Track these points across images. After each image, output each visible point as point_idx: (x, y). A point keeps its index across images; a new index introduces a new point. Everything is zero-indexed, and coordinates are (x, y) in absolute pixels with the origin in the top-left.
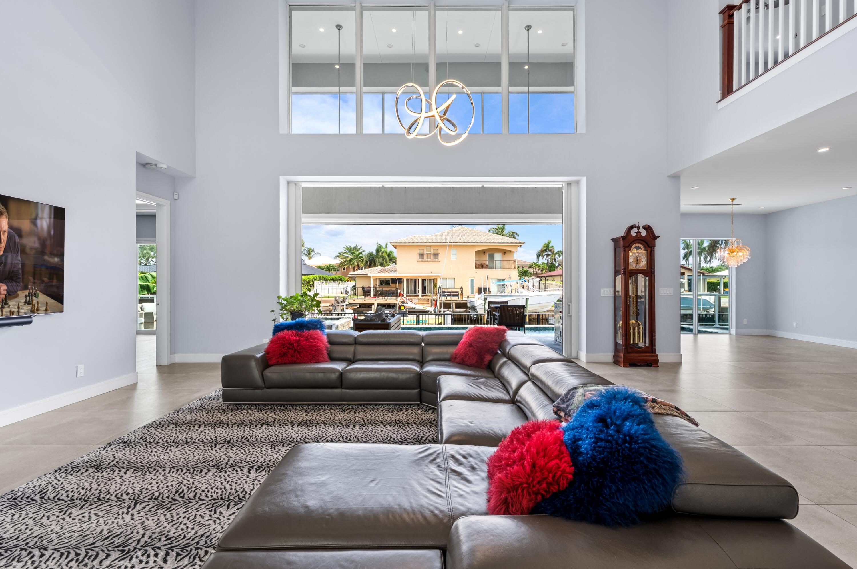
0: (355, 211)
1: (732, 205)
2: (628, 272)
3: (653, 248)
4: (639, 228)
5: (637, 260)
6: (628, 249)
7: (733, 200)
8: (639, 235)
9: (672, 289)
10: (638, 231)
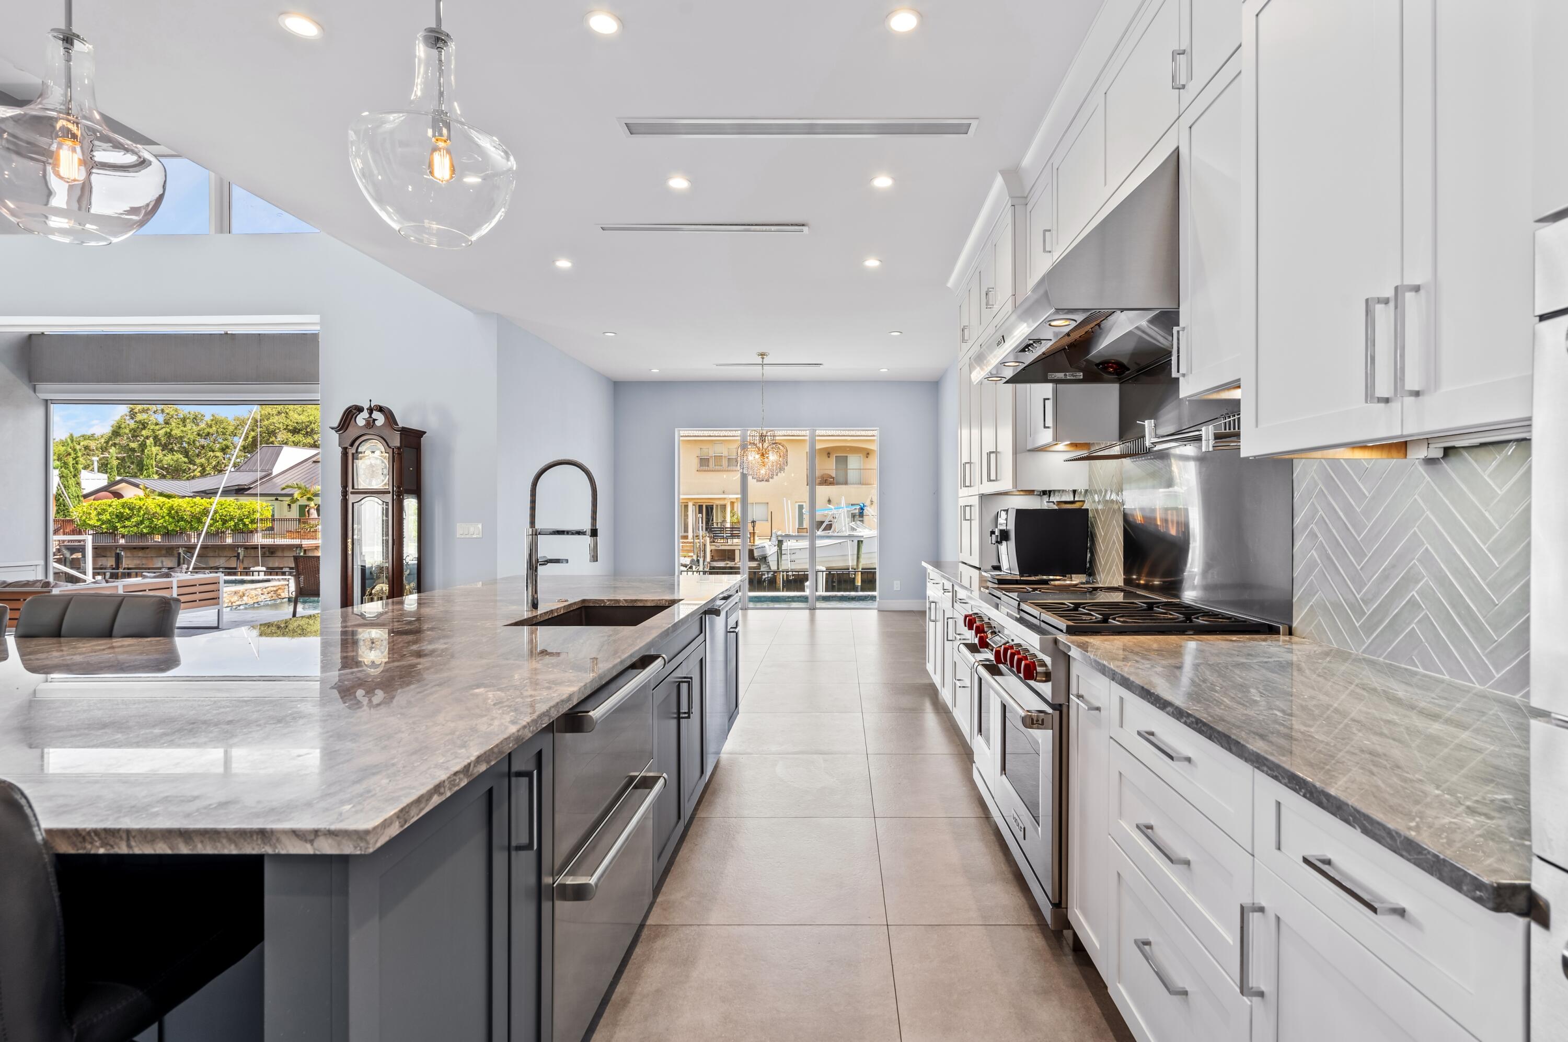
0: (164, 380)
1: (763, 365)
2: (352, 493)
3: (399, 448)
4: (371, 411)
5: (373, 471)
6: (352, 451)
7: (762, 355)
8: (371, 423)
9: (480, 526)
10: (370, 417)
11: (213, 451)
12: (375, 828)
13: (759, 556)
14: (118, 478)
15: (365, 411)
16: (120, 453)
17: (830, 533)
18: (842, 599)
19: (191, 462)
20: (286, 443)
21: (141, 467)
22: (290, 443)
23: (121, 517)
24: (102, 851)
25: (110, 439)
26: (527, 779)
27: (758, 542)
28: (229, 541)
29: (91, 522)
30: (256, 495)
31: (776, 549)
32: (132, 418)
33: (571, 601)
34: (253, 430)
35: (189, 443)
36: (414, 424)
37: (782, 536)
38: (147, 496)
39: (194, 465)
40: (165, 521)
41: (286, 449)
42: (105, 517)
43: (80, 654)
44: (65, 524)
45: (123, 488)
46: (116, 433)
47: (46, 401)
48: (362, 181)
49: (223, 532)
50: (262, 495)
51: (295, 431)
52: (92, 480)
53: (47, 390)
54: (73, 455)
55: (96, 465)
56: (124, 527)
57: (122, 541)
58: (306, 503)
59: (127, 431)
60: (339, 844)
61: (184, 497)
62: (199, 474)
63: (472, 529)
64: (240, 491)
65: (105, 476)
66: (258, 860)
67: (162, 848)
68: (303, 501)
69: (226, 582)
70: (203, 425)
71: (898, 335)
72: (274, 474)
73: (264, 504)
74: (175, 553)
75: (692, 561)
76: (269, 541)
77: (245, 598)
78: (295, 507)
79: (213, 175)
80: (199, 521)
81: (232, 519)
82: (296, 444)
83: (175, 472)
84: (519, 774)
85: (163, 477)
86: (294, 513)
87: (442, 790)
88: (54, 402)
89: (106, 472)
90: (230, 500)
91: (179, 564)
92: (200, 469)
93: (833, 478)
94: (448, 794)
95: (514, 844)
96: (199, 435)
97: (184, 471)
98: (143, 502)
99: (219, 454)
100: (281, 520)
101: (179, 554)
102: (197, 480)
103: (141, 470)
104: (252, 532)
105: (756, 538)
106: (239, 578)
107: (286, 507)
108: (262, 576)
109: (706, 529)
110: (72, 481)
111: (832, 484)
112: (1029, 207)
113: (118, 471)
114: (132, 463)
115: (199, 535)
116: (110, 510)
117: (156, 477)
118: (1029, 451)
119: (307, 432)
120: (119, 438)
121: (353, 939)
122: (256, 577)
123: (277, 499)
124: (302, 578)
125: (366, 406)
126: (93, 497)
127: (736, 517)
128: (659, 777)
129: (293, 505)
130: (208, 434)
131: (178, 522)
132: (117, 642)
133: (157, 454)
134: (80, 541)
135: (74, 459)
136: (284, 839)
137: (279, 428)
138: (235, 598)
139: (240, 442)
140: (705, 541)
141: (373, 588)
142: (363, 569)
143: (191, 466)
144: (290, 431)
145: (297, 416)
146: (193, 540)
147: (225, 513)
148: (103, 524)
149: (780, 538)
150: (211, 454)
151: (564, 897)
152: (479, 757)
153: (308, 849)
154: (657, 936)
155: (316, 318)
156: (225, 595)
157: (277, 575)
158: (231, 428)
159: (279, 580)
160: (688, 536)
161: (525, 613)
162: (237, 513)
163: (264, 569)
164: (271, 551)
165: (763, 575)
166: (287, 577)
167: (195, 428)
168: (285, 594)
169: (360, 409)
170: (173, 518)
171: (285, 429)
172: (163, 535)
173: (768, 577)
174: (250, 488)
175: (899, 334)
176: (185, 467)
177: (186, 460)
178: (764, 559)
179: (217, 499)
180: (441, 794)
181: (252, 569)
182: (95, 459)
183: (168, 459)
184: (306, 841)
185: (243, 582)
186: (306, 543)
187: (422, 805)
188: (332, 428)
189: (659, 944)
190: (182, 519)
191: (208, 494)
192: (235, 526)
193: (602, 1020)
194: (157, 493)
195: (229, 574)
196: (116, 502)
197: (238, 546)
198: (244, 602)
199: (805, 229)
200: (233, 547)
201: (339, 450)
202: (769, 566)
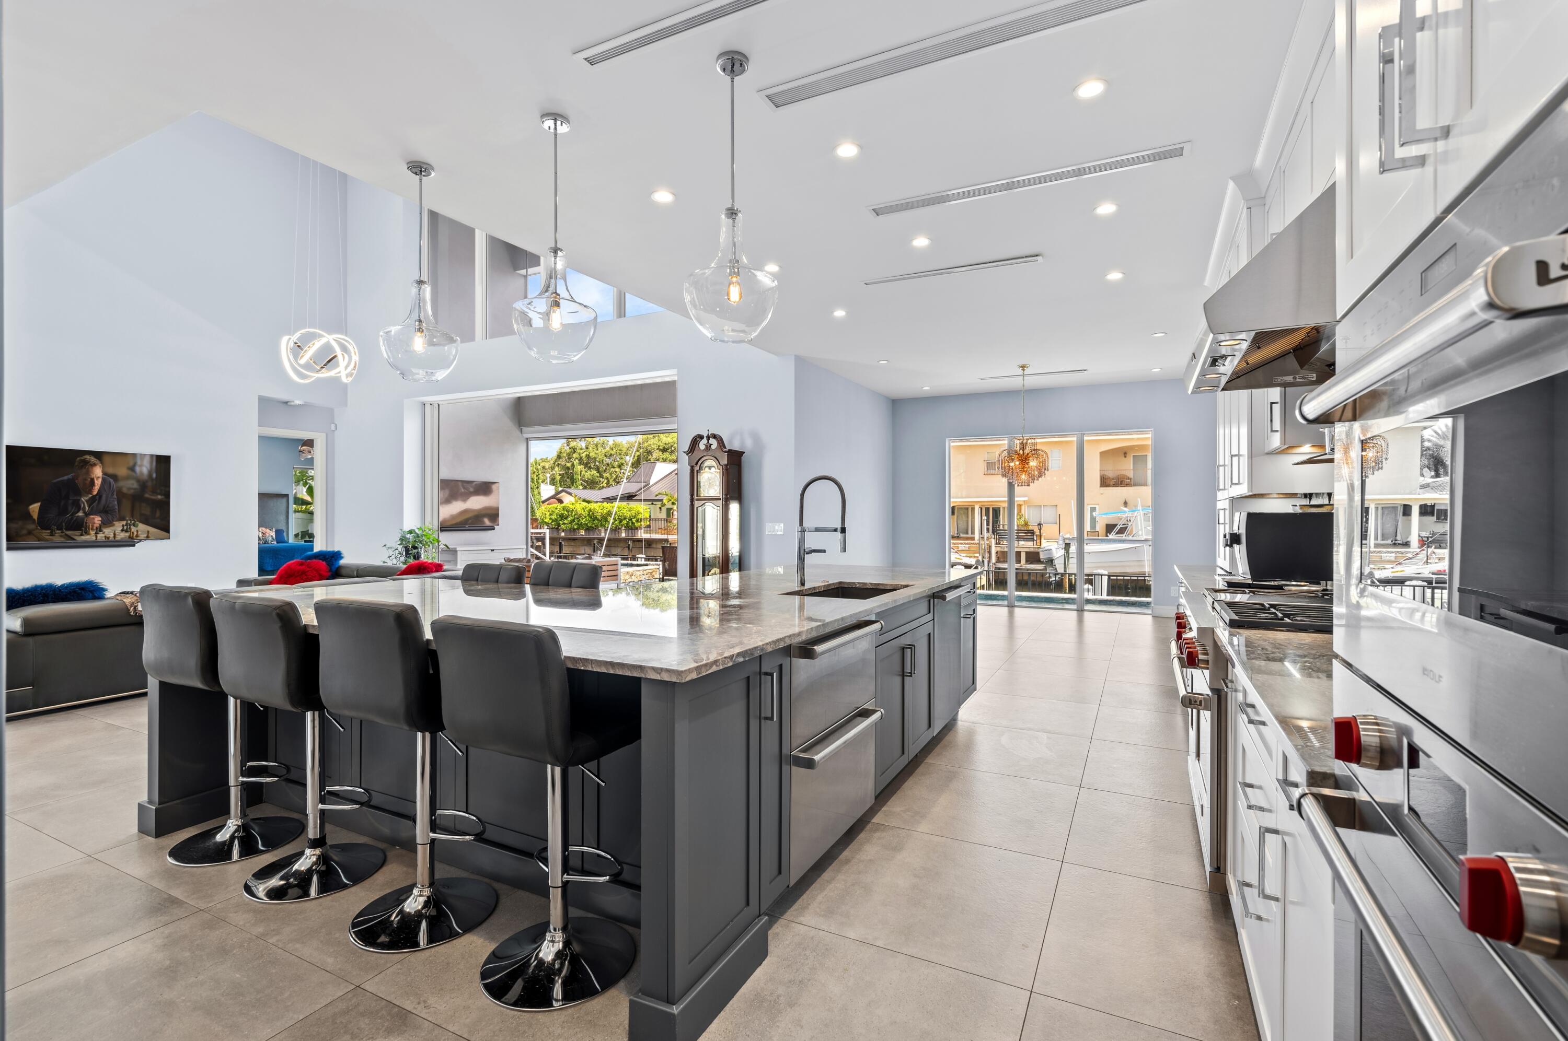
1: (1023, 376)
2: (697, 500)
3: (726, 465)
4: (708, 438)
5: (710, 483)
6: (697, 468)
7: (1023, 367)
8: (708, 447)
9: (782, 525)
10: (708, 443)
11: (614, 468)
12: (685, 671)
13: (1045, 559)
14: (560, 489)
15: (705, 438)
16: (561, 471)
17: (1123, 536)
18: (1121, 603)
19: (601, 476)
20: (658, 460)
21: (573, 481)
22: (661, 460)
23: (562, 517)
24: (582, 668)
25: (556, 461)
26: (770, 677)
27: (1045, 544)
28: (623, 535)
29: (546, 520)
30: (640, 500)
31: (1062, 552)
32: (568, 445)
33: (831, 582)
34: (638, 451)
35: (599, 462)
36: (736, 446)
37: (1069, 539)
38: (576, 501)
39: (603, 478)
40: (586, 520)
41: (659, 466)
42: (554, 517)
43: (559, 594)
44: (535, 522)
45: (564, 496)
46: (559, 457)
47: (527, 439)
48: (691, 311)
49: (620, 529)
50: (645, 500)
51: (664, 450)
52: (547, 491)
53: (529, 432)
54: (536, 473)
55: (548, 480)
56: (564, 524)
57: (563, 534)
58: (671, 506)
59: (565, 455)
60: (671, 676)
61: (597, 502)
62: (605, 485)
63: (776, 527)
64: (629, 497)
65: (554, 487)
66: (639, 680)
67: (603, 670)
68: (669, 505)
69: (623, 565)
70: (608, 449)
71: (1162, 337)
72: (651, 484)
73: (645, 507)
74: (592, 543)
75: (978, 561)
76: (647, 536)
77: (633, 577)
78: (664, 509)
79: (615, 289)
80: (606, 520)
81: (625, 519)
82: (665, 460)
83: (591, 484)
84: (767, 674)
85: (585, 487)
86: (663, 515)
87: (718, 664)
88: (531, 439)
89: (554, 485)
90: (624, 504)
91: (594, 551)
92: (606, 481)
93: (1131, 479)
94: (722, 668)
95: (763, 715)
96: (605, 456)
97: (597, 483)
98: (574, 506)
99: (617, 470)
100: (655, 520)
101: (594, 544)
102: (604, 490)
103: (573, 483)
104: (637, 529)
105: (1043, 541)
106: (629, 562)
107: (658, 510)
108: (643, 562)
109: (993, 532)
110: (536, 491)
111: (1127, 485)
112: (1267, 207)
113: (560, 484)
114: (568, 478)
115: (606, 530)
116: (557, 511)
117: (581, 487)
118: (1268, 454)
119: (672, 451)
120: (561, 460)
121: (676, 726)
122: (639, 562)
123: (652, 504)
124: (667, 563)
125: (705, 435)
126: (547, 503)
127: (1023, 519)
128: (876, 711)
129: (662, 508)
130: (611, 455)
131: (594, 520)
132: (573, 590)
133: (581, 471)
134: (540, 533)
135: (537, 476)
136: (649, 671)
137: (653, 449)
138: (627, 577)
139: (629, 459)
140: (991, 542)
141: (710, 571)
142: (704, 559)
143: (601, 479)
144: (661, 450)
145: (666, 439)
146: (603, 534)
147: (621, 514)
148: (552, 522)
149: (1067, 541)
150: (613, 469)
151: (799, 765)
152: (738, 653)
153: (658, 677)
154: (877, 830)
155: (674, 371)
156: (622, 574)
157: (652, 561)
158: (624, 450)
159: (653, 565)
160: (974, 538)
161: (796, 587)
162: (628, 514)
163: (644, 556)
164: (650, 543)
165: (1050, 577)
166: (658, 563)
167: (604, 451)
168: (657, 576)
169: (701, 437)
170: (591, 518)
171: (658, 449)
172: (585, 530)
173: (1055, 580)
174: (636, 495)
175: (1163, 334)
176: (597, 479)
177: (598, 475)
178: (1050, 561)
179: (617, 504)
180: (717, 666)
181: (637, 556)
182: (548, 475)
183: (589, 474)
184: (657, 673)
185: (632, 565)
186: (671, 537)
187: (708, 668)
188: (684, 452)
189: (877, 835)
190: (596, 518)
191: (611, 500)
192: (627, 524)
193: (831, 867)
194: (582, 500)
195: (623, 559)
196: (560, 506)
197: (629, 539)
198: (632, 580)
199: (1039, 258)
200: (626, 540)
201: (689, 468)
202: (1055, 569)
